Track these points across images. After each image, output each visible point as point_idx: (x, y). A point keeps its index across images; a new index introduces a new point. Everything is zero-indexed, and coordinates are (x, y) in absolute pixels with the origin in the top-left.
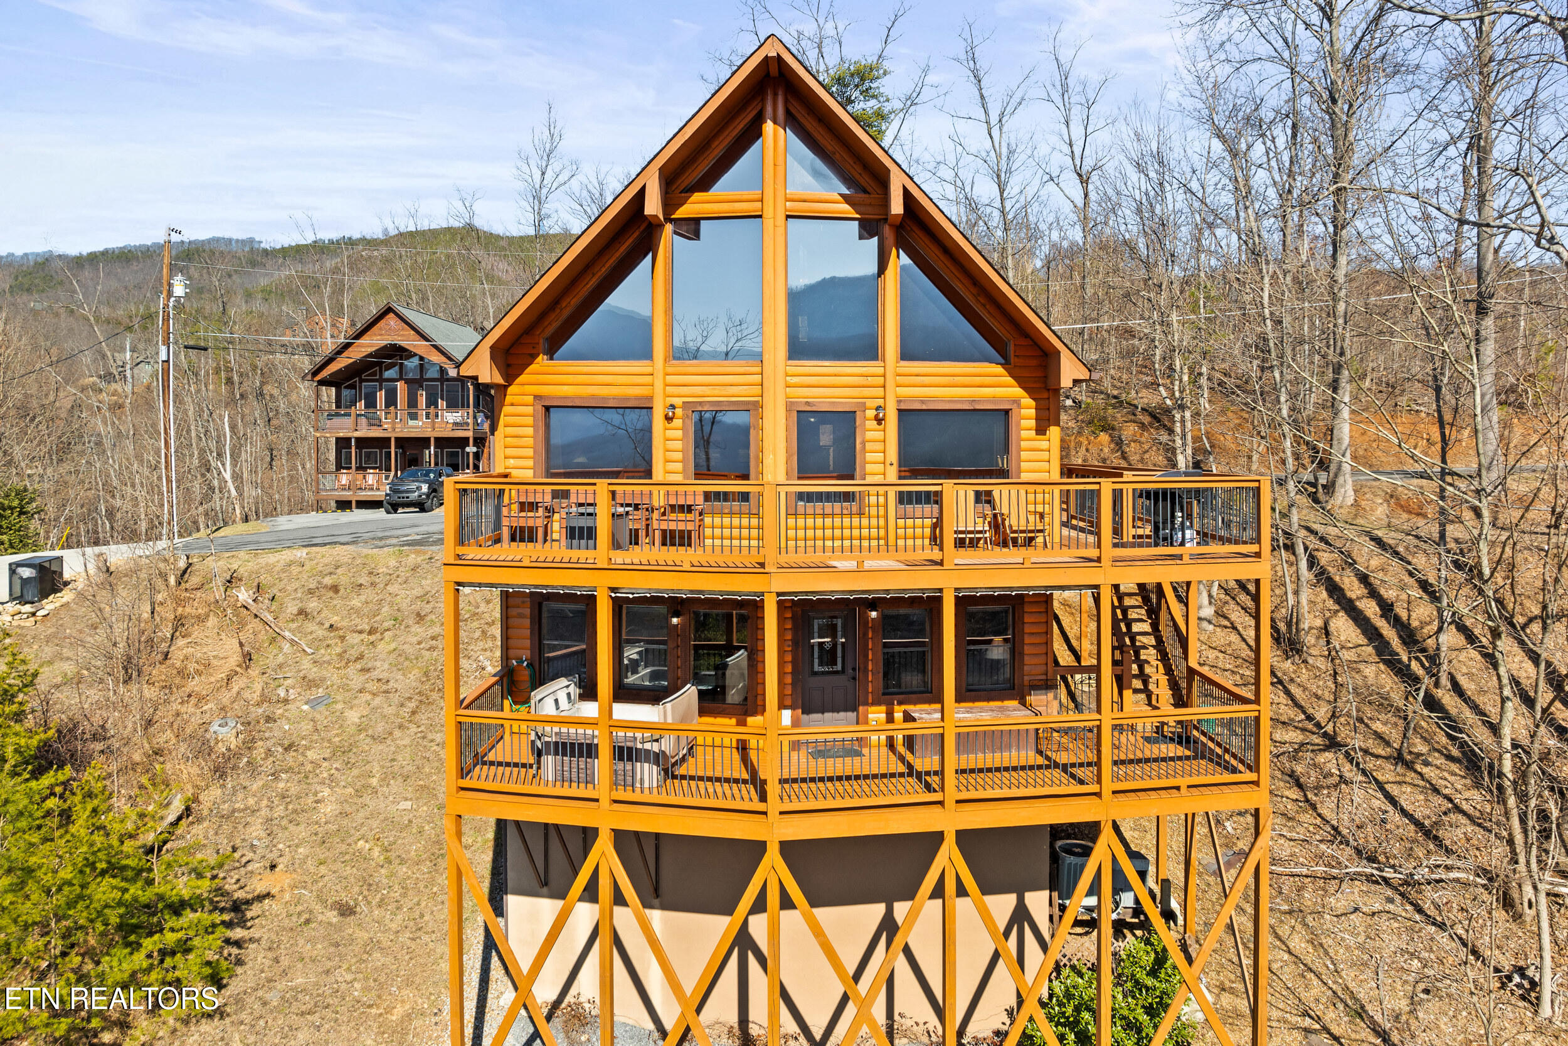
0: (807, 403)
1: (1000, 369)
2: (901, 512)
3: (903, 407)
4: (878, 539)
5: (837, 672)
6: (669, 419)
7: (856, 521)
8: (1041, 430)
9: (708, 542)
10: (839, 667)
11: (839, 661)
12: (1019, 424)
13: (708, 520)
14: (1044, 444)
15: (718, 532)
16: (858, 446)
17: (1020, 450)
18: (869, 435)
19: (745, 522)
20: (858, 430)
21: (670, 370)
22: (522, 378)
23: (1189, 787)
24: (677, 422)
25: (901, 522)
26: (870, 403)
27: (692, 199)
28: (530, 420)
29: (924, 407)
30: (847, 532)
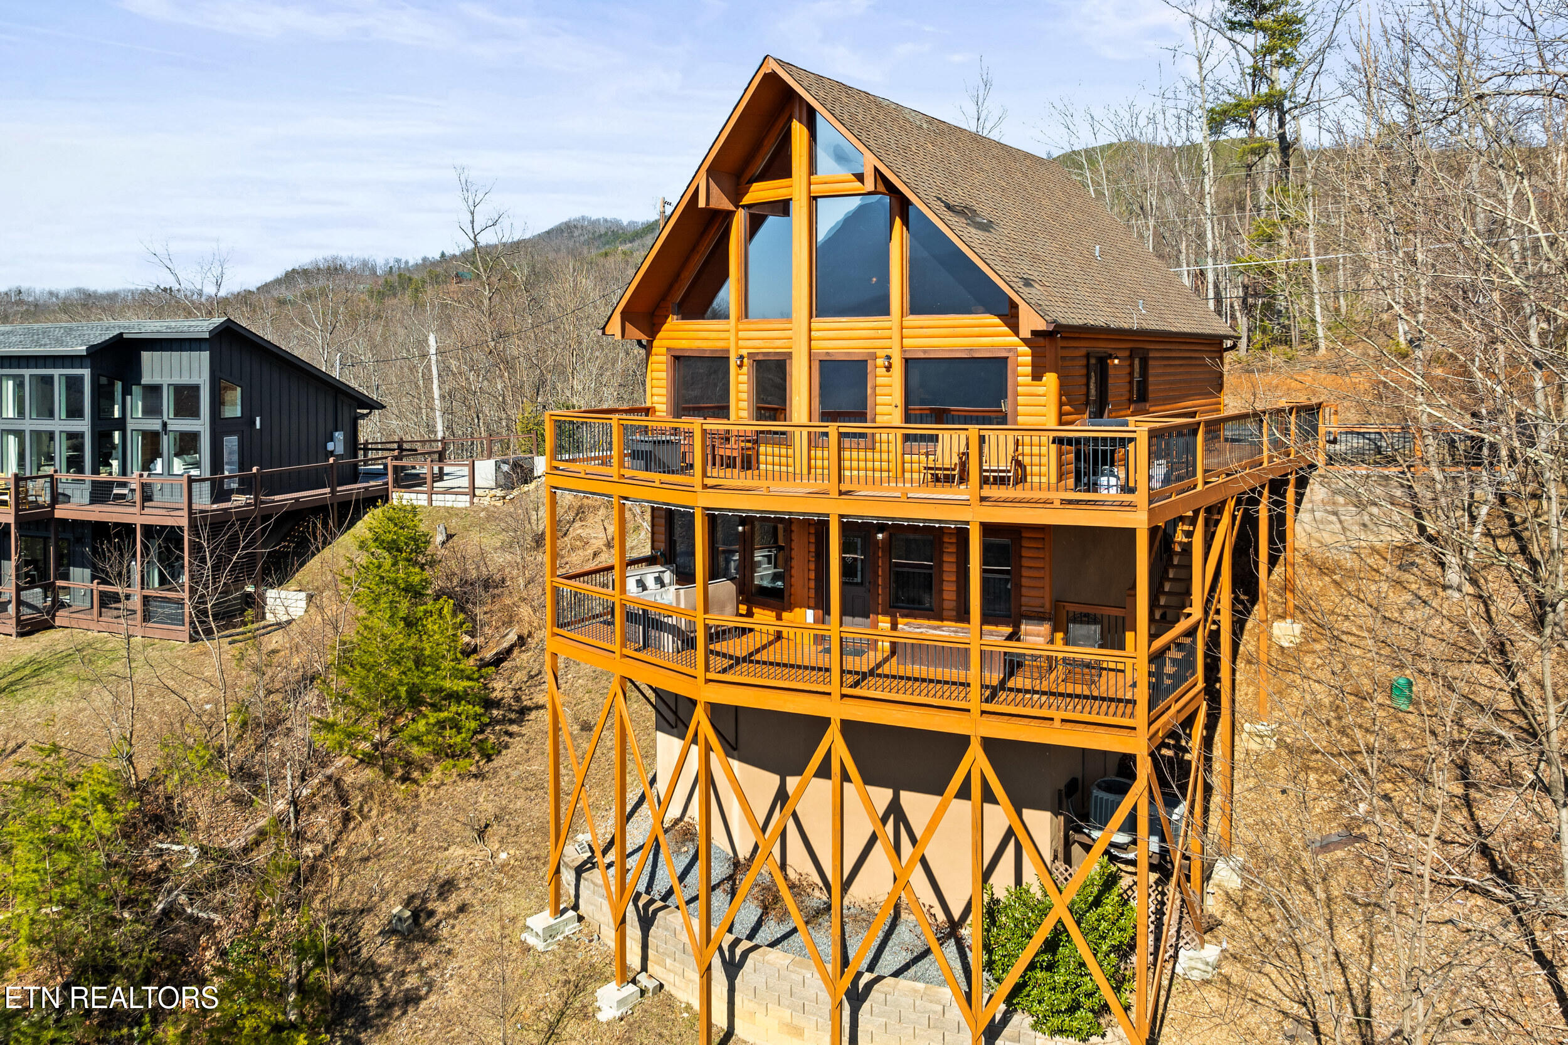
0: (828, 353)
1: (997, 321)
2: (908, 450)
3: (908, 356)
4: (889, 471)
5: (857, 584)
6: (740, 366)
7: (870, 455)
8: (1037, 376)
9: (762, 467)
10: (859, 580)
11: (859, 574)
12: (1015, 371)
13: (762, 449)
14: (1041, 390)
15: (770, 459)
16: (869, 391)
17: (1017, 395)
18: (879, 380)
19: (783, 451)
20: (869, 377)
21: (741, 327)
22: (660, 335)
23: (1063, 720)
24: (745, 369)
25: (907, 457)
26: (880, 353)
27: (752, 189)
28: (664, 367)
29: (927, 356)
30: (862, 464)
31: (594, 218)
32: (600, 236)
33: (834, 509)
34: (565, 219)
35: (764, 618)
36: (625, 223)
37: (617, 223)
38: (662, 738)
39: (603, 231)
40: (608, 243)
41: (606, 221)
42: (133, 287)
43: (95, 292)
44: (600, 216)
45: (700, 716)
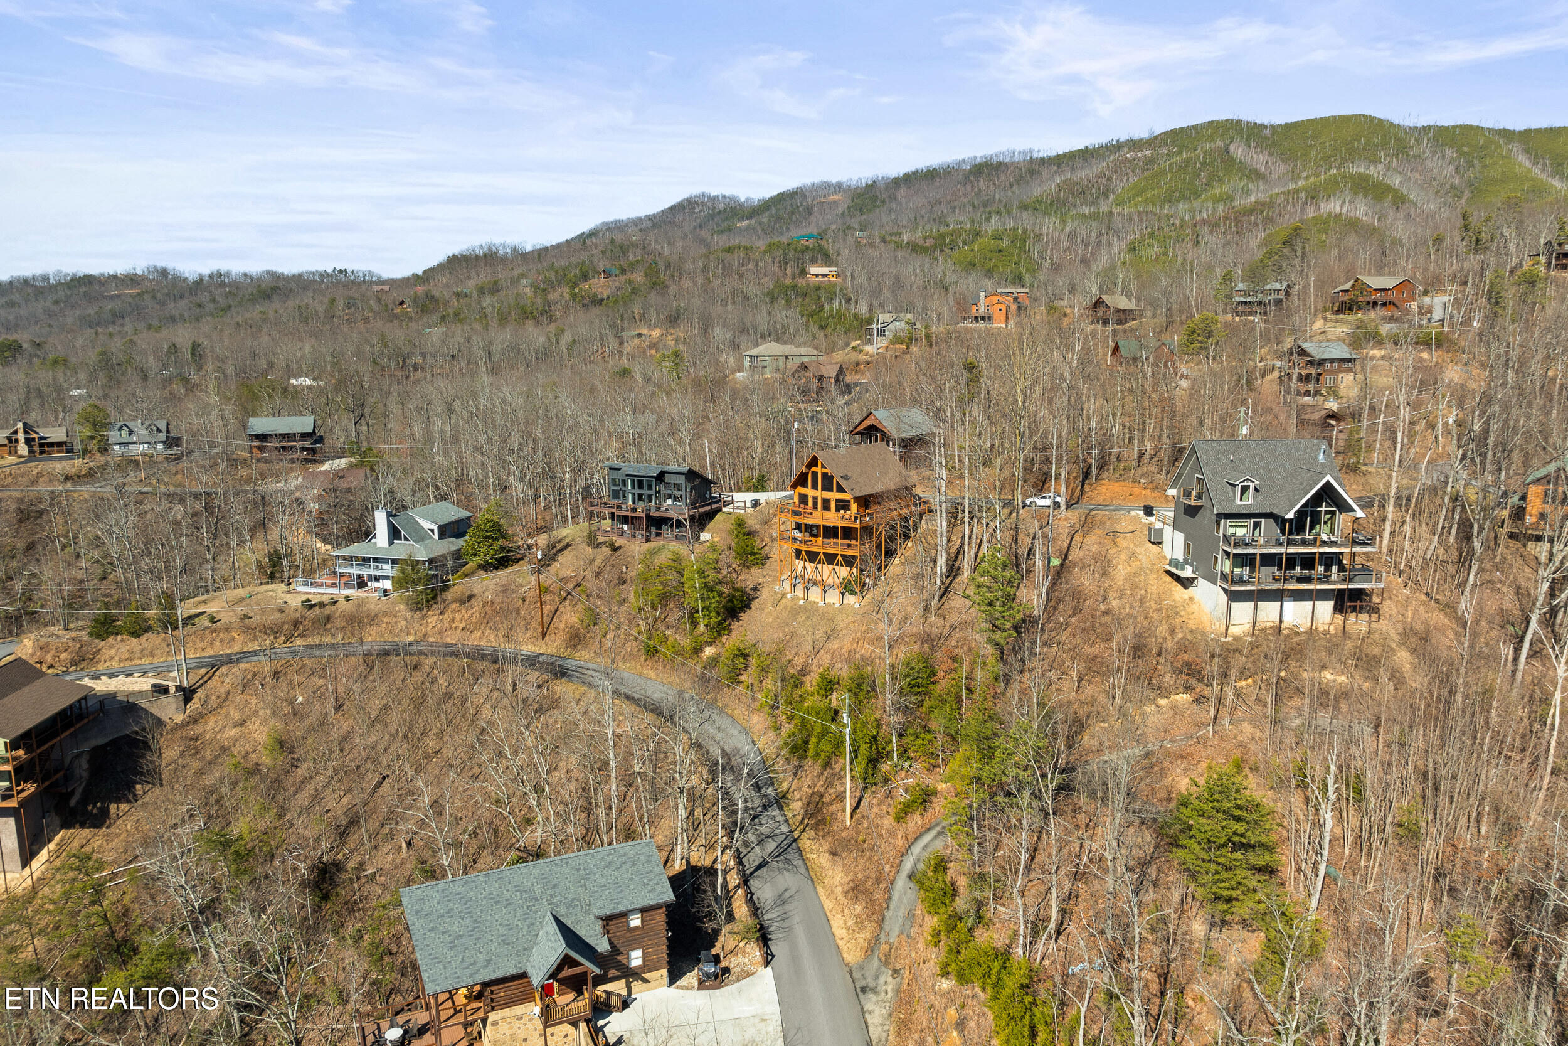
0: (824, 498)
3: (836, 499)
8: (854, 504)
12: (851, 503)
13: (813, 513)
15: (815, 515)
16: (830, 505)
18: (832, 503)
19: (817, 513)
31: (713, 194)
32: (720, 212)
33: (822, 523)
34: (686, 196)
35: (814, 539)
36: (742, 200)
37: (734, 199)
38: (797, 561)
39: (722, 206)
40: (726, 219)
41: (724, 197)
42: (313, 269)
43: (283, 274)
44: (719, 193)
45: (803, 553)
